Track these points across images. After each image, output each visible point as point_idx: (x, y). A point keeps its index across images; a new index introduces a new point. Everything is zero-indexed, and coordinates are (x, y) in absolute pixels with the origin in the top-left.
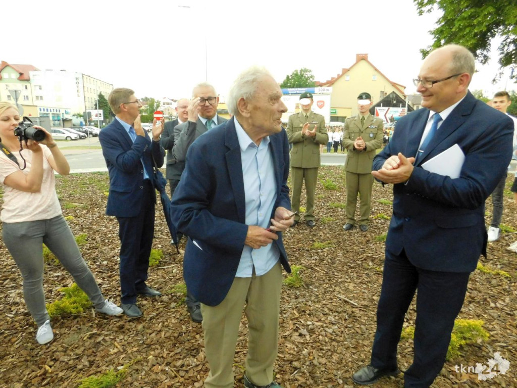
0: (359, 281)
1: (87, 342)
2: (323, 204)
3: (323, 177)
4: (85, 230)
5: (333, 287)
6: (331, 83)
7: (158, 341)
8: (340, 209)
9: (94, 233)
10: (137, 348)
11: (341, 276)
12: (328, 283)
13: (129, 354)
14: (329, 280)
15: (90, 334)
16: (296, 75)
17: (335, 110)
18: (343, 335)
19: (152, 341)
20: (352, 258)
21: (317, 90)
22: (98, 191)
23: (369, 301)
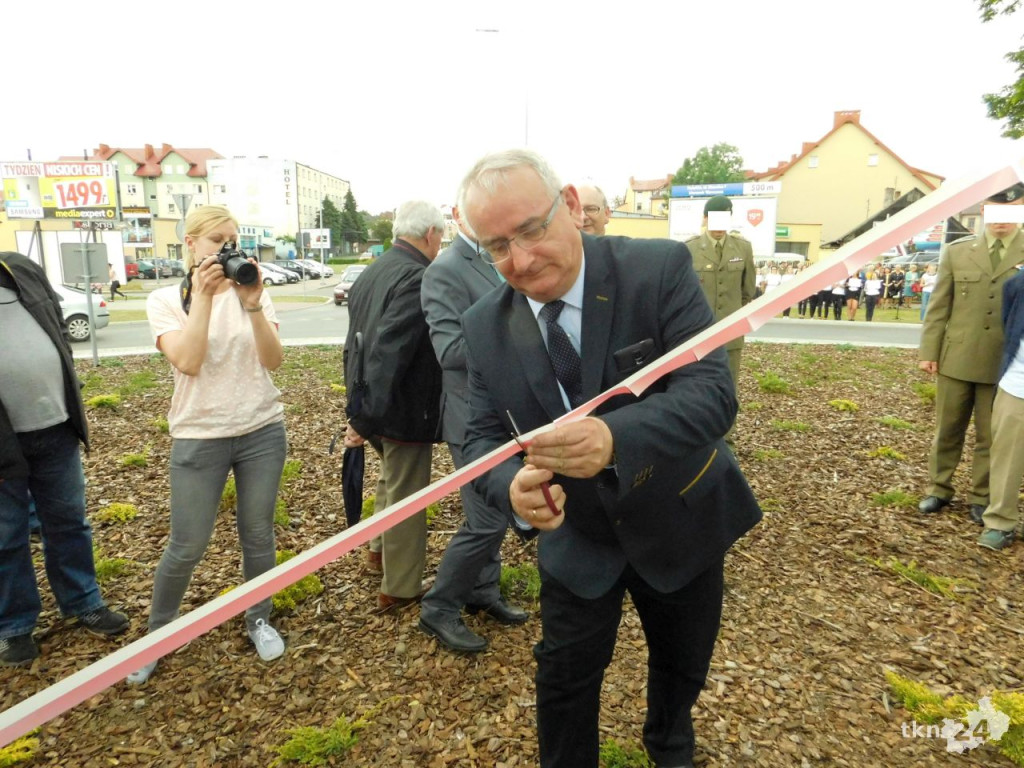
0: (838, 586)
1: (299, 662)
2: (758, 423)
3: (759, 366)
4: (295, 454)
5: (781, 594)
6: (777, 173)
7: (428, 675)
8: (795, 435)
9: (313, 460)
10: (389, 684)
11: (799, 572)
12: (768, 586)
13: (374, 693)
14: (772, 580)
15: (305, 649)
16: (705, 158)
17: (787, 228)
18: (801, 698)
19: (417, 673)
20: (820, 537)
21: (747, 187)
22: (319, 381)
23: (859, 631)
